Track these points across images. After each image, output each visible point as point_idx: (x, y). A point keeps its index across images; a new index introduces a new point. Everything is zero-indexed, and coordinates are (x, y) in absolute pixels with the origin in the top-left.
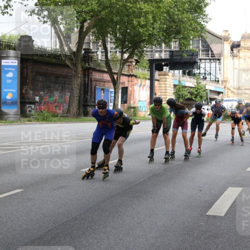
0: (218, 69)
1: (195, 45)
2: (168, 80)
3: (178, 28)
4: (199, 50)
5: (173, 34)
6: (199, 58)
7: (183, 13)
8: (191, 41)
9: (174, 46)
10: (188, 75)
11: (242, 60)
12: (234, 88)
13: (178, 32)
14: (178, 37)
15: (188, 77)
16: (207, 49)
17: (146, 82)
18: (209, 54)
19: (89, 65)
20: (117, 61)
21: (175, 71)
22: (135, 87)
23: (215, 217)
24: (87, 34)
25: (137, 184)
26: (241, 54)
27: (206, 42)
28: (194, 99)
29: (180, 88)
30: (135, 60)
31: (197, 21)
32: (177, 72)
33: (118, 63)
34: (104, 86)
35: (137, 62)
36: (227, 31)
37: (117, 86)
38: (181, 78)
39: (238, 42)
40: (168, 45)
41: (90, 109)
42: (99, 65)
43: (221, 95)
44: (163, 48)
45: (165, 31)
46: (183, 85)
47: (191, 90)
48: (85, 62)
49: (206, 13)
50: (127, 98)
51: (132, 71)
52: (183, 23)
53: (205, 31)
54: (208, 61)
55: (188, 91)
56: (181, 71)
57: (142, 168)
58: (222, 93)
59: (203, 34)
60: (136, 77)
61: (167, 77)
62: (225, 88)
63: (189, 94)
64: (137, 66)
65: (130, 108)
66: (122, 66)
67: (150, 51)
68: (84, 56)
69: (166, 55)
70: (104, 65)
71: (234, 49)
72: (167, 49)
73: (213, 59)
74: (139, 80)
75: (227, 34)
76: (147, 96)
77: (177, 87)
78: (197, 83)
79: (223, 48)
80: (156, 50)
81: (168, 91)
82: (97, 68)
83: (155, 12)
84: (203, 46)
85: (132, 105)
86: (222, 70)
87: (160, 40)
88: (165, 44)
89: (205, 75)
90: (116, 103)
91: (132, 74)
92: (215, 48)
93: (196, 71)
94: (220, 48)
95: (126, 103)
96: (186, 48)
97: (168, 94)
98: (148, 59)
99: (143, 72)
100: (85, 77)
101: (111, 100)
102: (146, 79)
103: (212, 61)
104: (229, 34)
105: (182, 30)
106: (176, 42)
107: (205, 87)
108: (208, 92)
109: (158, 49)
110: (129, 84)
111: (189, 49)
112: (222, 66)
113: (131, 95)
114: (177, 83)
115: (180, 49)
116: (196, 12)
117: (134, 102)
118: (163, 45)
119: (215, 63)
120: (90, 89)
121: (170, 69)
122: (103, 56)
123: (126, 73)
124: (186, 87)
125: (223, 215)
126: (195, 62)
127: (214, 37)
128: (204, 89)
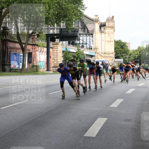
0: (91, 40)
1: (76, 25)
2: (59, 48)
3: (65, 13)
4: (79, 28)
5: (62, 17)
6: (79, 33)
7: (68, 4)
8: (74, 22)
9: (63, 25)
10: (72, 44)
11: (107, 35)
12: (102, 53)
13: (65, 16)
14: (65, 19)
15: (72, 46)
16: (84, 27)
17: (44, 49)
18: (85, 31)
19: (6, 38)
20: (25, 35)
21: (63, 42)
22: (37, 52)
23: (89, 138)
24: (4, 17)
25: (39, 117)
26: (106, 31)
27: (83, 23)
28: (76, 60)
29: (66, 53)
30: (37, 34)
31: (78, 9)
32: (64, 42)
33: (25, 36)
34: (16, 51)
35: (38, 35)
36: (97, 16)
37: (25, 52)
38: (67, 46)
39: (104, 23)
40: (59, 25)
41: (7, 67)
42: (13, 38)
43: (93, 58)
44: (55, 27)
45: (57, 15)
46: (69, 51)
47: (74, 54)
48: (3, 36)
49: (84, 4)
50: (31, 60)
51: (35, 41)
52: (69, 10)
53: (83, 15)
54: (85, 35)
55: (72, 55)
56: (67, 42)
57: (41, 106)
58: (94, 56)
59: (81, 18)
60: (37, 45)
61: (58, 46)
62: (96, 53)
63: (72, 57)
64: (38, 38)
65: (33, 66)
66: (28, 38)
67: (46, 29)
68: (3, 32)
69: (57, 31)
70: (16, 37)
71: (102, 28)
72: (58, 28)
73: (88, 34)
74: (40, 48)
75: (97, 18)
76: (45, 58)
77: (65, 52)
78: (78, 49)
79: (94, 27)
80: (51, 28)
81: (59, 55)
82: (11, 40)
83: (50, 3)
84: (81, 26)
85: (35, 65)
86: (94, 41)
87: (53, 21)
88: (57, 24)
89: (83, 44)
90: (24, 63)
91: (35, 43)
92: (90, 27)
93: (77, 42)
94: (93, 27)
95: (31, 63)
96: (70, 27)
97: (58, 57)
98: (45, 34)
99: (42, 43)
100: (3, 46)
101: (21, 61)
102: (44, 47)
103: (88, 35)
104: (98, 18)
105: (68, 15)
106: (64, 23)
107: (83, 52)
108: (85, 56)
109: (52, 28)
110: (33, 50)
111: (72, 27)
112: (94, 39)
113: (34, 58)
114: (64, 50)
115: (67, 27)
116: (77, 3)
117: (36, 63)
118: (55, 24)
119: (89, 37)
120: (6, 54)
121: (60, 40)
122: (15, 31)
123: (30, 43)
124: (71, 52)
125: (94, 136)
126: (77, 36)
127: (89, 20)
128: (82, 54)
